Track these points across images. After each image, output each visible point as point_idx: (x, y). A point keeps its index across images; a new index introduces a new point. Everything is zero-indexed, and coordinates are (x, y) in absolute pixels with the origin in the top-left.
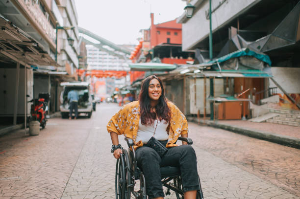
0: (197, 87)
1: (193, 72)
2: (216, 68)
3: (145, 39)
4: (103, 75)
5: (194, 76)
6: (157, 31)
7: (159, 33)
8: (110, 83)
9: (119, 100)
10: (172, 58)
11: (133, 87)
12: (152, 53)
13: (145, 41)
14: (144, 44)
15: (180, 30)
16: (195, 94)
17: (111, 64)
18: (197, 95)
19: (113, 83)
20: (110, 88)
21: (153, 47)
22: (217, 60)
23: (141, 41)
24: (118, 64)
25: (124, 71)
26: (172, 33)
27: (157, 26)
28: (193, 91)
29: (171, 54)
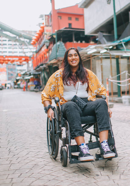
0: (103, 67)
1: (99, 53)
2: (121, 48)
3: (47, 24)
4: (4, 60)
5: (100, 57)
6: (59, 16)
7: (61, 19)
8: (11, 70)
9: (22, 85)
10: (75, 42)
11: (37, 71)
12: (55, 36)
13: (46, 26)
14: (46, 28)
15: (82, 16)
16: (102, 74)
17: (11, 50)
18: (104, 74)
19: (15, 69)
20: (12, 75)
21: (56, 31)
22: (122, 40)
23: (42, 25)
24: (19, 50)
25: (26, 57)
26: (73, 19)
27: (58, 11)
28: (99, 71)
29: (74, 39)
